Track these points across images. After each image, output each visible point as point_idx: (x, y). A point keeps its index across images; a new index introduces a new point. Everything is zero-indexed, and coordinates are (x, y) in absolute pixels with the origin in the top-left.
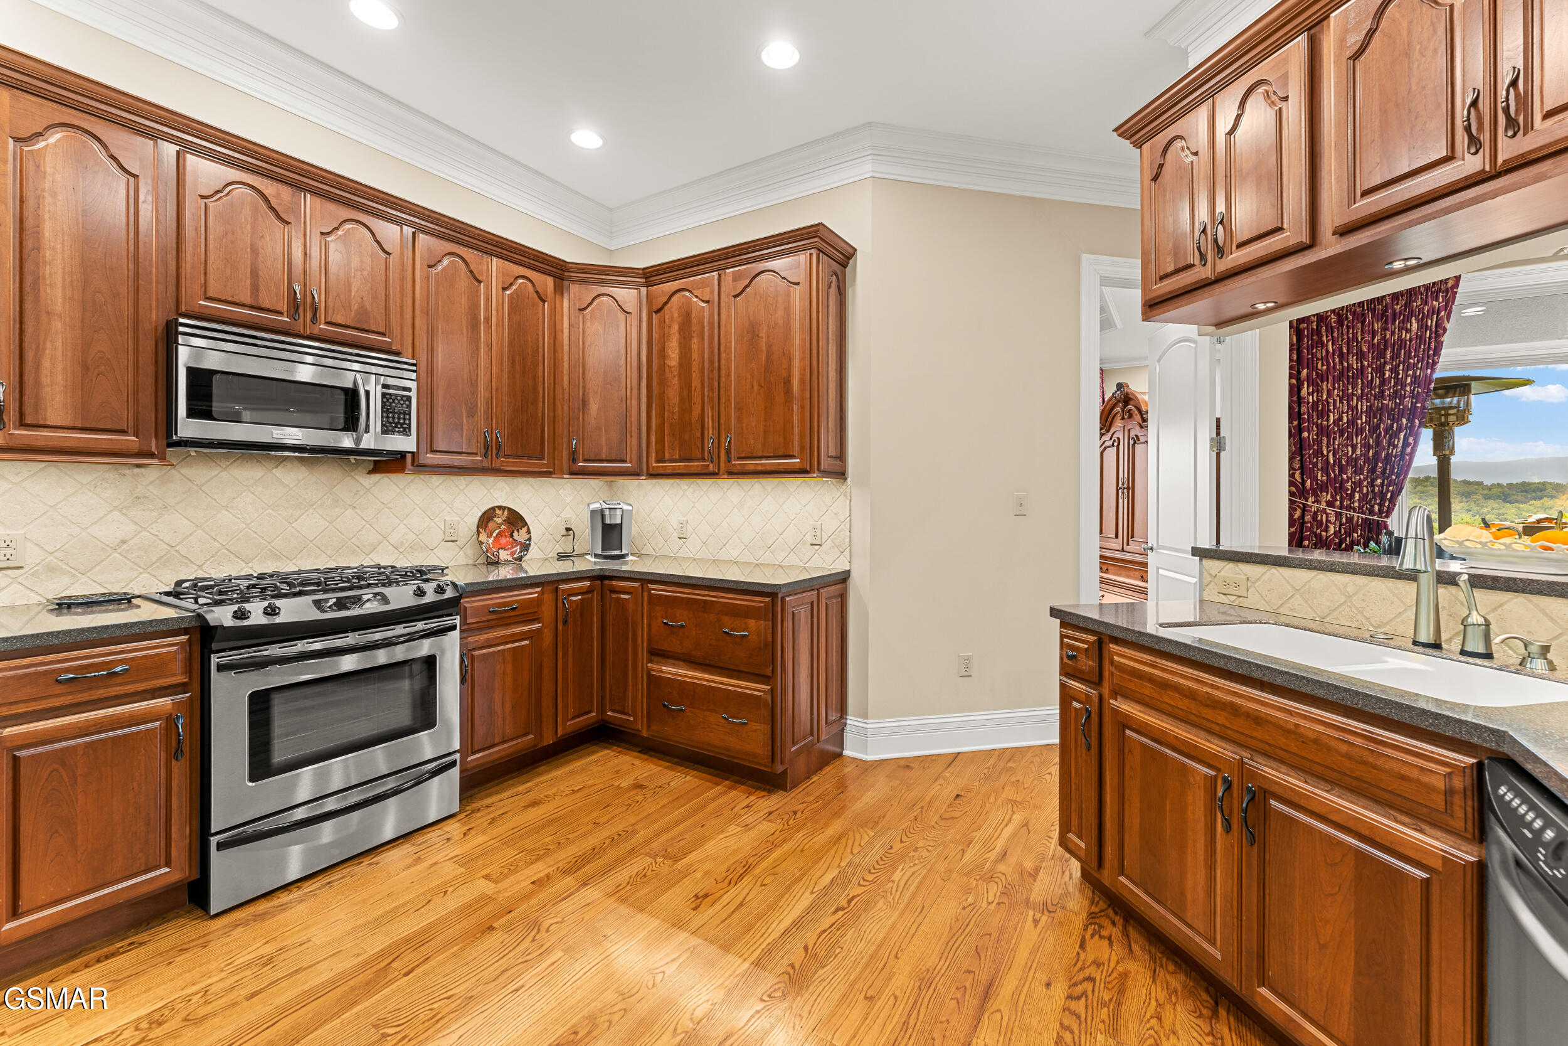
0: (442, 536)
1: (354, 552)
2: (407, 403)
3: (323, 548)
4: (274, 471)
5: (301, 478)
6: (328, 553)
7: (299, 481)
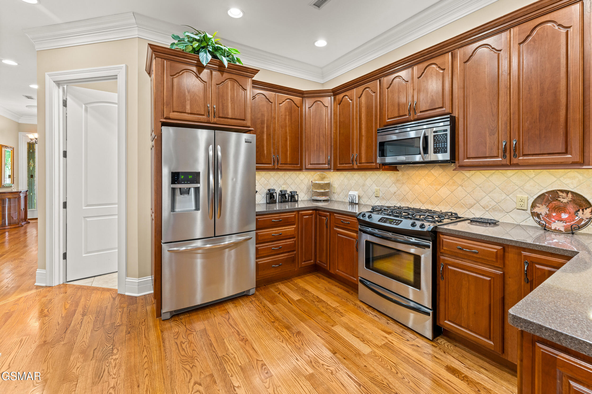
0: (514, 206)
1: (462, 206)
2: (446, 137)
3: (449, 203)
4: (431, 171)
5: (440, 173)
6: (451, 205)
7: (440, 174)
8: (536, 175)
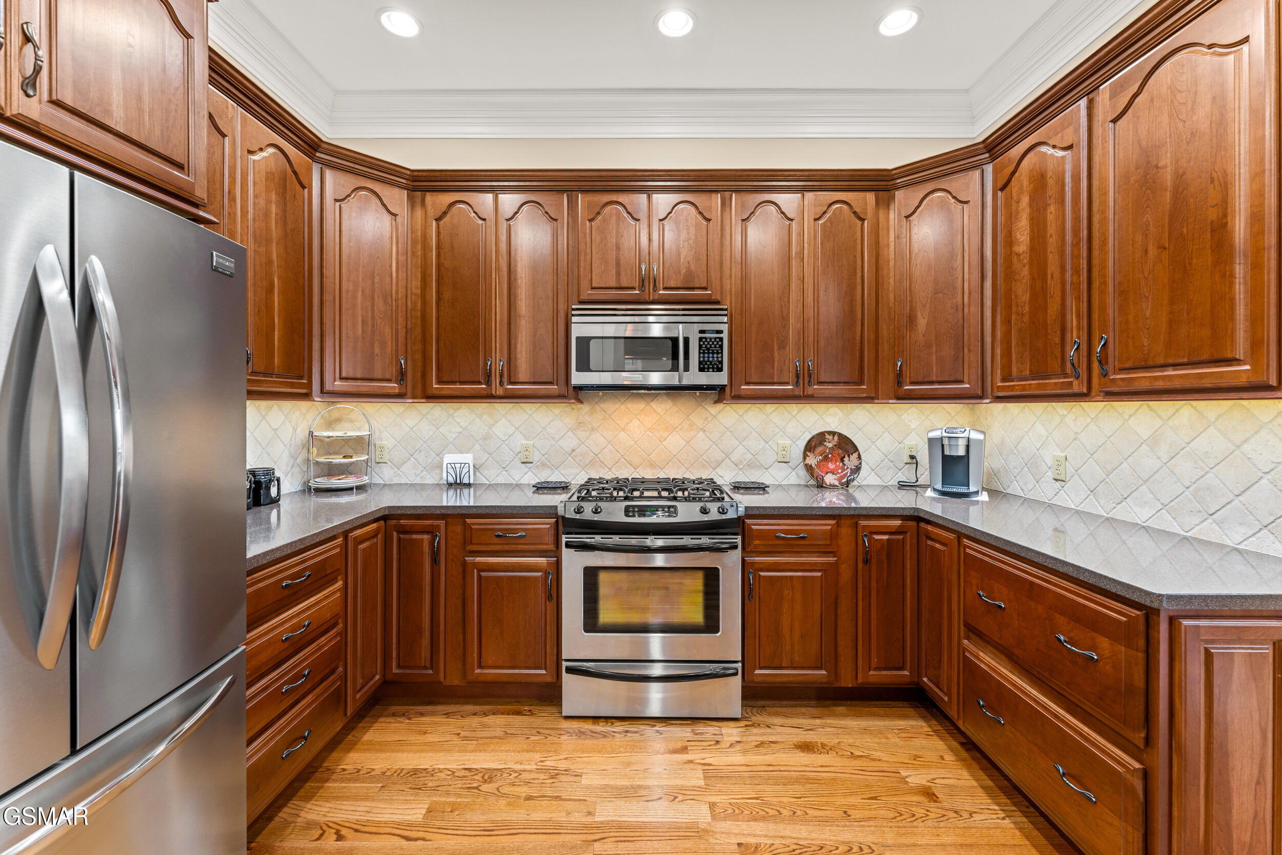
0: (774, 458)
1: (704, 466)
2: (720, 343)
3: (682, 462)
4: (651, 404)
5: (668, 408)
6: (686, 465)
7: (667, 411)
8: (799, 412)
